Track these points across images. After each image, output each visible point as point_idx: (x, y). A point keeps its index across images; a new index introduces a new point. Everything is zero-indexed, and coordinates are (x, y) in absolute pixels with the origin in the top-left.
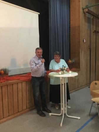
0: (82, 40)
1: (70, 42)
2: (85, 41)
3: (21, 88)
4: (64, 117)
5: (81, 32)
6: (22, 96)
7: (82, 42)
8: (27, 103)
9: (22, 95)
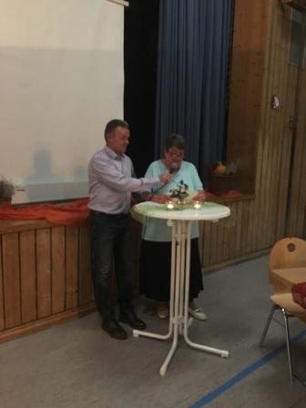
0: (269, 100)
1: (228, 105)
2: (277, 103)
3: (48, 247)
4: (178, 347)
5: (266, 72)
6: (49, 271)
7: (269, 106)
8: (66, 293)
9: (51, 269)
